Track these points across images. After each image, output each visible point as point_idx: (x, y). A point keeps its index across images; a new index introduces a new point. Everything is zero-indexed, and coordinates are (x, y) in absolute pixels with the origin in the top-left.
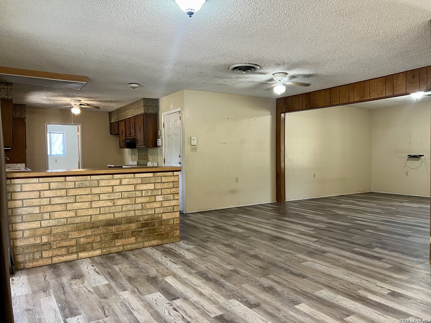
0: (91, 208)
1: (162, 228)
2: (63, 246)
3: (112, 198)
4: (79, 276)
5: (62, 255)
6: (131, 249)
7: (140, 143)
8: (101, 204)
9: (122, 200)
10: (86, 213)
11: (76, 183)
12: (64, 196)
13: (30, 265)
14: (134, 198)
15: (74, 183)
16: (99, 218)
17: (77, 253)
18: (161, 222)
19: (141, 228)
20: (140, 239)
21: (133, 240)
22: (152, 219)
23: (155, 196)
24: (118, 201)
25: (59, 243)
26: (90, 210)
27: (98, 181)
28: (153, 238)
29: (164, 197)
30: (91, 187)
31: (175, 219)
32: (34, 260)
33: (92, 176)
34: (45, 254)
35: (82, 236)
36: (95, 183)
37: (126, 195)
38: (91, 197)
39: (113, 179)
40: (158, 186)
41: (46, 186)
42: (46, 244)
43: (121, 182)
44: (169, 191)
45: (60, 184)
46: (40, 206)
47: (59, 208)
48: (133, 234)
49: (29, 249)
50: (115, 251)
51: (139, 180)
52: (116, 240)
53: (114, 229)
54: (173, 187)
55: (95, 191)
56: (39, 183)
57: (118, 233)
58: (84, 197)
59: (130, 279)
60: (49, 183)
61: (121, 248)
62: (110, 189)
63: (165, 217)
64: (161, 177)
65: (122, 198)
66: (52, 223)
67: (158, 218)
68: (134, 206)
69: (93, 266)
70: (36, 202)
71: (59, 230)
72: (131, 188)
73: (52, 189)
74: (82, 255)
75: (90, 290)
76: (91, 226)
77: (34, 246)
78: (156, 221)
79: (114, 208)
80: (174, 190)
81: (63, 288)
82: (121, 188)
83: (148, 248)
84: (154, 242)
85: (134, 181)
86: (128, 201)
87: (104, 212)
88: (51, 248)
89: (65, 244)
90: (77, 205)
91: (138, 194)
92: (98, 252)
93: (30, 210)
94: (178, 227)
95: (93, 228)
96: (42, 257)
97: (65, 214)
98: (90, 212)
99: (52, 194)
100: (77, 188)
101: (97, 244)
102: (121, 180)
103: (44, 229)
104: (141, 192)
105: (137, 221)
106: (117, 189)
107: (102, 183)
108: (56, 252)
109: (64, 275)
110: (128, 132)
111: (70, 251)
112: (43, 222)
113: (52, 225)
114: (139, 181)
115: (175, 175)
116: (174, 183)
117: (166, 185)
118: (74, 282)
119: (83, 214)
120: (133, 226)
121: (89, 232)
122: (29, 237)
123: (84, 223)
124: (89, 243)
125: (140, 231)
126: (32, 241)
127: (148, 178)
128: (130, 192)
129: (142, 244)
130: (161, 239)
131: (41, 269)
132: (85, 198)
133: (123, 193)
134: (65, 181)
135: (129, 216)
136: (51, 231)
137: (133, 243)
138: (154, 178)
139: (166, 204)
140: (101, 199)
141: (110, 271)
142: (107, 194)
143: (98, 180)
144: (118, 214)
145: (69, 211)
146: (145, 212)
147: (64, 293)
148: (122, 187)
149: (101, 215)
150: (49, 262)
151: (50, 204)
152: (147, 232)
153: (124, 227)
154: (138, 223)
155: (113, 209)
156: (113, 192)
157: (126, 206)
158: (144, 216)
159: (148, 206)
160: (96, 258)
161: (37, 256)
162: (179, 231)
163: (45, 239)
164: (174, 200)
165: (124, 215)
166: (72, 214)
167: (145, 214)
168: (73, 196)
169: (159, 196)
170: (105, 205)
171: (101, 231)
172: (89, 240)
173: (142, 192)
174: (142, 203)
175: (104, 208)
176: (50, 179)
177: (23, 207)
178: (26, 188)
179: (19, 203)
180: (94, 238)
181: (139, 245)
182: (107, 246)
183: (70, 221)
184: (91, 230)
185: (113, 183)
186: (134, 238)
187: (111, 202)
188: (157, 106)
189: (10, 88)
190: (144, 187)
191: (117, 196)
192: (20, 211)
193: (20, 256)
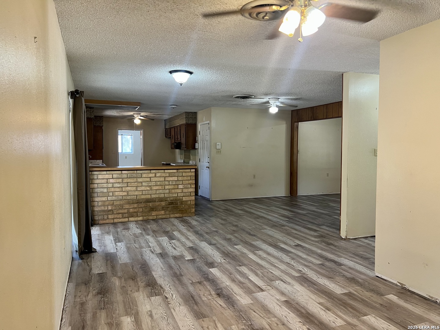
0: (137, 190)
1: (182, 206)
3: (150, 185)
4: (128, 229)
5: (120, 218)
6: (162, 218)
7: (183, 146)
8: (143, 188)
9: (156, 187)
10: (134, 193)
11: (128, 174)
12: (121, 183)
13: (101, 222)
14: (164, 186)
15: (127, 175)
16: (141, 197)
17: (128, 217)
18: (182, 202)
19: (169, 205)
20: (167, 212)
21: (163, 212)
22: (176, 200)
23: (178, 185)
24: (154, 187)
25: (118, 211)
26: (136, 192)
28: (176, 212)
29: (184, 186)
30: (137, 178)
31: (191, 201)
32: (104, 219)
33: (138, 171)
34: (110, 217)
35: (131, 207)
36: (139, 175)
37: (159, 183)
38: (137, 184)
40: (180, 178)
41: (111, 176)
42: (110, 211)
43: (155, 175)
44: (187, 182)
45: (118, 175)
46: (107, 188)
47: (118, 190)
48: (163, 208)
49: (101, 213)
50: (151, 219)
52: (152, 212)
53: (151, 204)
54: (191, 180)
55: (140, 180)
56: (107, 174)
57: (153, 207)
58: (133, 183)
59: (154, 231)
60: (112, 174)
61: (155, 217)
62: (148, 179)
63: (184, 199)
64: (182, 172)
65: (156, 185)
66: (114, 198)
67: (180, 199)
68: (164, 191)
69: (136, 225)
70: (105, 185)
71: (118, 203)
72: (162, 179)
73: (114, 178)
74: (131, 219)
75: (131, 234)
77: (104, 211)
78: (178, 201)
79: (151, 191)
80: (191, 182)
81: (117, 233)
82: (156, 179)
83: (173, 219)
84: (177, 215)
85: (164, 175)
86: (160, 187)
87: (145, 194)
88: (113, 213)
89: (121, 211)
90: (129, 188)
91: (167, 183)
92: (141, 218)
93: (102, 190)
94: (194, 207)
95: (138, 203)
96: (108, 218)
97: (121, 194)
99: (114, 181)
100: (129, 178)
101: (140, 213)
102: (155, 173)
103: (109, 201)
104: (168, 182)
105: (166, 201)
106: (153, 179)
107: (144, 176)
108: (116, 216)
109: (119, 228)
110: (176, 137)
111: (124, 216)
112: (109, 197)
114: (168, 175)
115: (191, 171)
116: (191, 177)
117: (185, 178)
118: (123, 231)
119: (132, 194)
120: (163, 204)
121: (136, 206)
122: (101, 206)
123: (133, 200)
124: (135, 212)
125: (168, 207)
126: (103, 208)
127: (173, 173)
128: (161, 182)
129: (169, 216)
130: (182, 213)
131: (107, 225)
132: (133, 184)
133: (157, 182)
134: (122, 173)
135: (160, 197)
136: (113, 203)
137: (163, 215)
138: (177, 173)
139: (185, 190)
140: (143, 185)
141: (144, 227)
142: (147, 183)
143: (141, 174)
144: (153, 195)
145: (124, 192)
146: (171, 195)
147: (117, 235)
149: (142, 195)
150: (112, 221)
151: (113, 187)
152: (172, 208)
153: (157, 204)
154: (167, 202)
156: (150, 181)
157: (159, 190)
158: (170, 198)
159: (173, 191)
160: (139, 222)
161: (106, 217)
162: (194, 210)
163: (110, 208)
164: (191, 188)
165: (157, 196)
166: (125, 194)
168: (126, 183)
169: (180, 185)
170: (145, 189)
171: (143, 205)
172: (135, 210)
173: (169, 182)
174: (169, 189)
175: (145, 191)
176: (113, 172)
177: (98, 188)
178: (100, 177)
179: (96, 186)
180: (139, 209)
181: (167, 216)
182: (146, 215)
183: (124, 198)
184: (136, 204)
185: (151, 175)
186: (164, 211)
187: (149, 188)
188: (196, 118)
189: (92, 110)
190: (171, 179)
191: (153, 184)
192: (96, 190)
193: (96, 217)
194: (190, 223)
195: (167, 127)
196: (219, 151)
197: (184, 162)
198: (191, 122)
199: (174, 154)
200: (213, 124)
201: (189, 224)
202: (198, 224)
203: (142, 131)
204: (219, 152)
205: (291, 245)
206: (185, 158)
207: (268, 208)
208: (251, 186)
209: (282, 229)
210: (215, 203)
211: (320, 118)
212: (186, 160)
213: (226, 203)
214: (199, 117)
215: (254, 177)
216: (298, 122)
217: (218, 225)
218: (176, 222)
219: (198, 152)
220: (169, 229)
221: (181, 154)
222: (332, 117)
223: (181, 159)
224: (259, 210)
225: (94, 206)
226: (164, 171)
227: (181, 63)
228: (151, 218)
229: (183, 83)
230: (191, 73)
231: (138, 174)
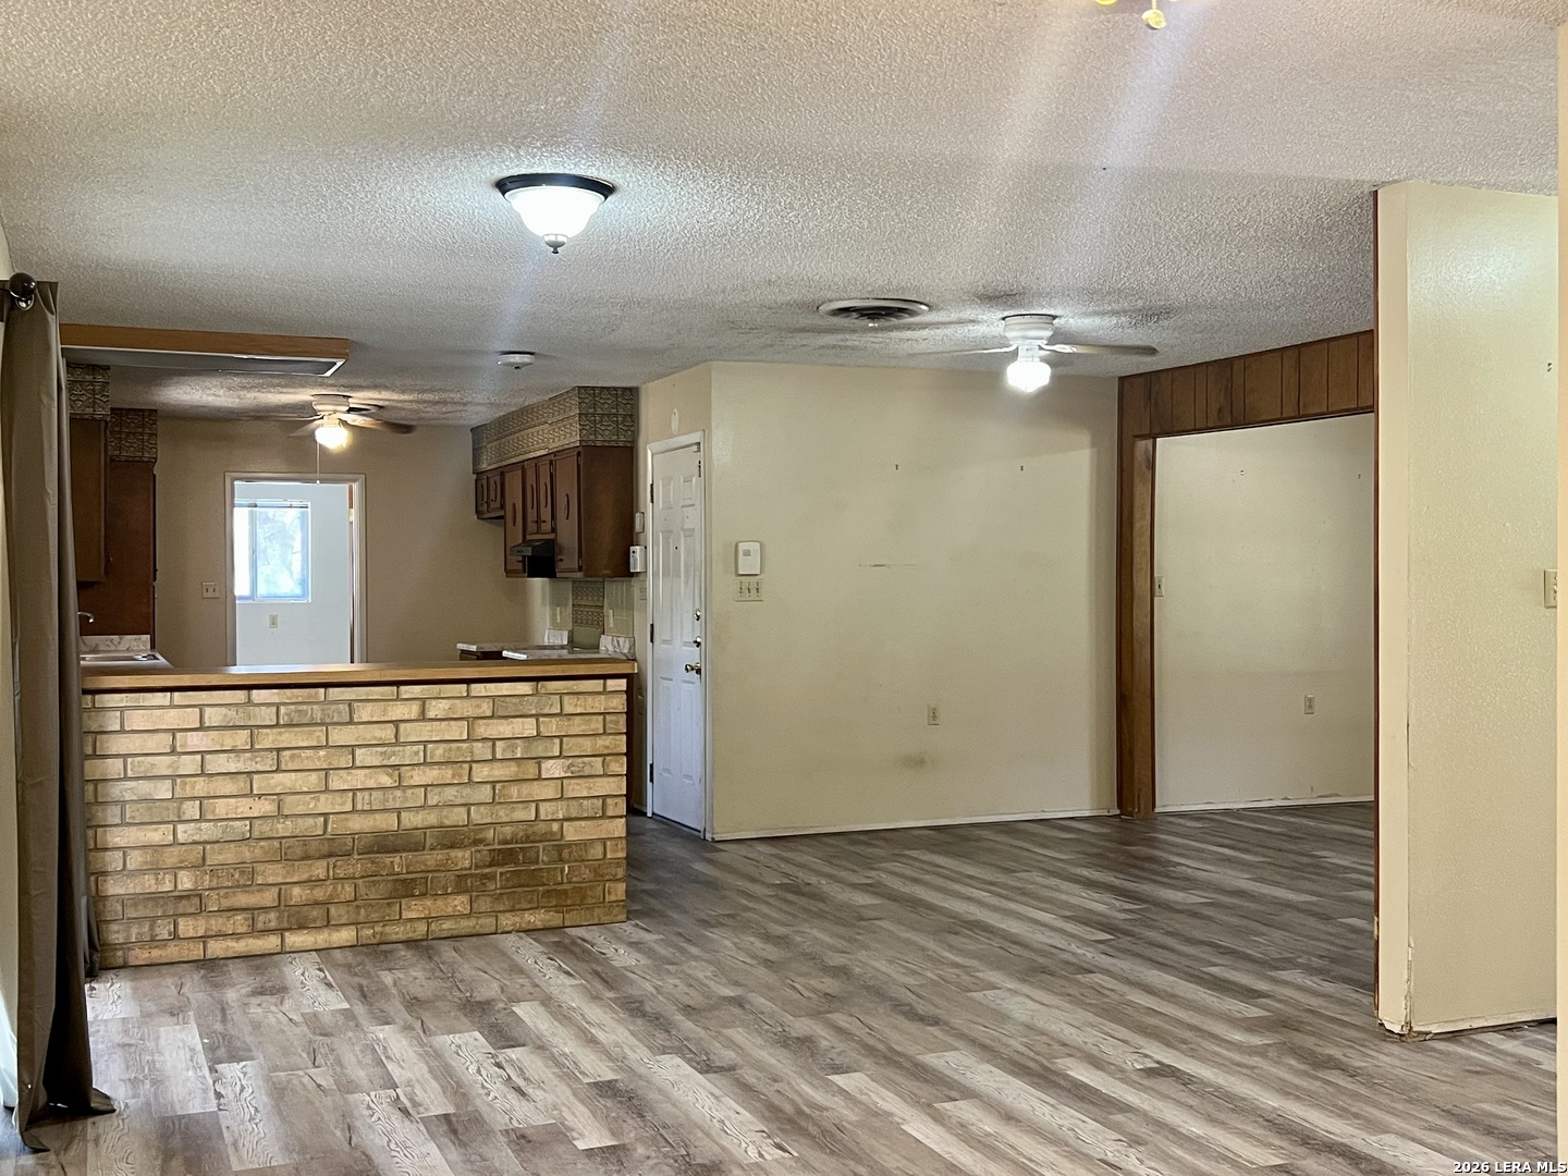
0: (327, 790)
1: (562, 870)
2: (238, 905)
3: (394, 761)
4: (280, 990)
5: (236, 936)
6: (455, 933)
7: (568, 561)
8: (358, 779)
9: (427, 769)
10: (311, 806)
11: (283, 709)
12: (244, 751)
13: (140, 956)
14: (466, 766)
15: (274, 709)
16: (350, 824)
17: (281, 931)
18: (559, 848)
19: (490, 866)
20: (484, 904)
21: (459, 903)
22: (527, 839)
23: (539, 760)
24: (415, 773)
25: (226, 896)
26: (323, 797)
27: (350, 705)
28: (529, 903)
29: (572, 765)
30: (327, 725)
31: (608, 843)
32: (154, 941)
33: (331, 690)
34: (187, 927)
35: (295, 880)
36: (340, 713)
37: (439, 753)
38: (327, 756)
39: (398, 699)
40: (551, 727)
41: (192, 718)
42: (188, 897)
43: (423, 711)
44: (587, 745)
45: (232, 713)
46: (173, 778)
47: (227, 787)
48: (462, 884)
49: (141, 907)
50: (401, 937)
51: (485, 705)
52: (403, 901)
53: (397, 862)
54: (604, 732)
55: (341, 736)
56: (172, 706)
57: (413, 876)
58: (304, 754)
59: (414, 1003)
60: (201, 707)
61: (422, 928)
62: (387, 733)
63: (572, 833)
64: (561, 695)
65: (425, 763)
66: (208, 831)
67: (547, 837)
68: (467, 791)
69: (320, 970)
70: (163, 765)
71: (228, 855)
72: (458, 731)
73: (210, 728)
74: (295, 939)
75: (294, 1017)
76: (325, 848)
77: (154, 898)
78: (540, 845)
79: (398, 793)
80: (607, 743)
81: (223, 1010)
82: (424, 731)
83: (512, 937)
84: (534, 918)
85: (467, 708)
86: (447, 774)
87: (367, 807)
88: (201, 910)
89: (243, 899)
90: (283, 781)
91: (482, 751)
92: (346, 936)
93: (145, 788)
94: (621, 873)
95: (330, 855)
96: (175, 936)
97: (245, 807)
98: (324, 804)
99: (209, 742)
100: (285, 726)
101: (342, 910)
102: (423, 702)
103: (184, 848)
104: (490, 744)
105: (477, 842)
106: (411, 732)
107: (365, 713)
108: (216, 924)
109: (234, 985)
110: (532, 514)
111: (260, 926)
112: (180, 828)
113: (206, 837)
114: (486, 708)
115: (609, 689)
116: (608, 717)
117: (577, 726)
118: (255, 1000)
119: (300, 810)
120: (463, 858)
121: (319, 869)
122: (141, 872)
123: (303, 839)
124: (317, 903)
125: (485, 876)
126: (149, 884)
127: (515, 700)
128: (454, 745)
129: (493, 920)
130: (558, 908)
131: (172, 969)
132: (307, 758)
133: (430, 746)
134: (249, 702)
135: (447, 822)
136: (204, 858)
137: (463, 916)
138: (536, 699)
139: (576, 789)
140: (358, 763)
141: (365, 982)
142: (379, 749)
143: (350, 703)
144: (411, 815)
145: (260, 796)
146: (503, 814)
147: (224, 1021)
148: (427, 726)
149: (356, 816)
150: (196, 952)
151: (203, 774)
152: (508, 880)
153: (432, 858)
154: (481, 847)
155: (396, 799)
156: (397, 743)
157: (439, 789)
158: (498, 828)
159: (514, 792)
160: (337, 954)
161: (164, 932)
162: (622, 887)
163: (186, 882)
164: (605, 775)
165: (432, 818)
166: (267, 807)
167: (505, 819)
168: (270, 750)
169: (552, 762)
170: (371, 784)
171: (355, 866)
172: (319, 894)
173: (494, 745)
174: (493, 783)
175: (366, 794)
176: (203, 694)
177: (126, 778)
178: (136, 720)
179: (114, 767)
180: (335, 889)
181: (482, 921)
182: (374, 916)
183: (261, 828)
184: (324, 863)
185: (398, 711)
186: (464, 898)
187: (390, 775)
188: (631, 416)
189: (100, 378)
190: (501, 729)
191: (408, 755)
192: (117, 791)
193: (114, 927)
194: (601, 958)
195: (484, 466)
196: (750, 587)
197: (571, 640)
198: (606, 436)
199: (521, 600)
200: (722, 449)
201: (597, 961)
202: (644, 961)
203: (355, 486)
204: (754, 591)
205: (1122, 1071)
206: (575, 622)
207: (1002, 878)
208: (917, 762)
209: (1079, 984)
210: (731, 855)
211: (1264, 418)
212: (584, 634)
213: (785, 854)
214: (650, 412)
215: (934, 716)
216: (1155, 439)
217: (746, 967)
218: (529, 953)
219: (644, 590)
220: (489, 989)
221: (556, 602)
222: (1325, 409)
223: (556, 626)
224: (957, 887)
225: (104, 873)
226: (468, 691)
227: (553, 138)
228: (397, 932)
229: (565, 240)
230: (605, 190)
231: (334, 707)
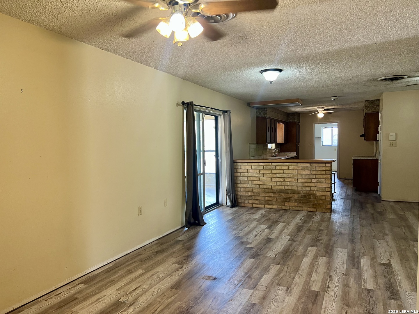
1: (316, 201)
2: (257, 199)
3: (283, 177)
4: (253, 214)
5: (257, 204)
6: (295, 209)
8: (277, 179)
9: (289, 179)
10: (269, 183)
11: (264, 166)
12: (258, 173)
13: (243, 205)
14: (297, 179)
17: (264, 204)
18: (316, 196)
19: (301, 198)
20: (300, 205)
21: (296, 204)
22: (309, 194)
23: (311, 179)
24: (287, 179)
25: (256, 197)
26: (271, 182)
27: (276, 166)
28: (310, 206)
29: (318, 180)
30: (272, 170)
31: (326, 197)
32: (245, 203)
33: (272, 163)
34: (250, 201)
35: (267, 196)
36: (274, 168)
37: (291, 176)
38: (272, 175)
39: (284, 165)
40: (313, 172)
41: (250, 167)
42: (250, 196)
43: (289, 168)
44: (321, 177)
45: (256, 167)
46: (248, 177)
47: (255, 179)
48: (296, 200)
49: (243, 197)
50: (285, 209)
51: (300, 167)
52: (285, 202)
53: (284, 195)
54: (325, 174)
55: (274, 172)
56: (247, 165)
57: (287, 198)
58: (268, 174)
59: (267, 219)
60: (252, 165)
61: (289, 208)
62: (282, 172)
63: (318, 194)
64: (316, 166)
68: (297, 183)
69: (264, 212)
70: (246, 174)
71: (256, 190)
72: (295, 172)
73: (253, 169)
74: (266, 206)
75: (248, 218)
76: (272, 191)
77: (245, 196)
78: (312, 195)
79: (284, 183)
80: (325, 176)
81: (241, 215)
82: (289, 172)
83: (304, 212)
84: (310, 209)
85: (297, 168)
86: (293, 180)
88: (252, 199)
90: (264, 179)
91: (299, 176)
92: (275, 207)
93: (243, 178)
96: (248, 203)
97: (258, 183)
98: (271, 183)
99: (253, 171)
100: (265, 169)
101: (274, 202)
102: (289, 166)
103: (249, 188)
104: (301, 175)
105: (299, 193)
106: (286, 172)
107: (278, 168)
108: (254, 202)
109: (249, 212)
111: (261, 203)
112: (249, 185)
113: (252, 187)
115: (326, 165)
116: (326, 171)
117: (319, 173)
119: (267, 184)
120: (296, 196)
121: (270, 195)
122: (243, 191)
123: (268, 189)
124: (270, 200)
125: (300, 200)
126: (244, 193)
127: (306, 167)
128: (294, 175)
129: (302, 208)
130: (315, 208)
131: (247, 208)
133: (290, 174)
135: (293, 189)
136: (252, 190)
137: (296, 207)
138: (310, 167)
139: (319, 185)
140: (277, 177)
142: (281, 174)
144: (286, 187)
145: (261, 181)
146: (304, 188)
149: (277, 186)
150: (251, 206)
151: (252, 176)
152: (305, 201)
153: (291, 195)
154: (300, 194)
155: (284, 184)
156: (284, 174)
157: (291, 183)
158: (303, 191)
159: (306, 184)
160: (271, 209)
161: (246, 201)
163: (250, 194)
164: (325, 183)
165: (290, 188)
166: (262, 183)
167: (304, 190)
168: (262, 173)
169: (314, 179)
171: (277, 195)
174: (302, 182)
175: (278, 182)
176: (252, 163)
177: (241, 176)
178: (242, 167)
179: (239, 174)
180: (273, 198)
181: (300, 208)
182: (280, 204)
183: (261, 186)
184: (271, 193)
185: (284, 168)
187: (283, 179)
190: (303, 172)
191: (286, 176)
192: (240, 178)
193: (239, 200)
194: (312, 218)
196: (393, 143)
198: (372, 110)
202: (319, 220)
203: (338, 123)
225: (238, 191)
231: (273, 166)
